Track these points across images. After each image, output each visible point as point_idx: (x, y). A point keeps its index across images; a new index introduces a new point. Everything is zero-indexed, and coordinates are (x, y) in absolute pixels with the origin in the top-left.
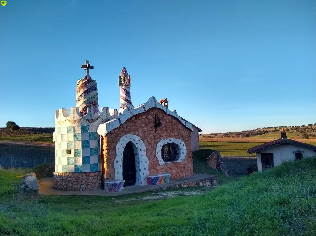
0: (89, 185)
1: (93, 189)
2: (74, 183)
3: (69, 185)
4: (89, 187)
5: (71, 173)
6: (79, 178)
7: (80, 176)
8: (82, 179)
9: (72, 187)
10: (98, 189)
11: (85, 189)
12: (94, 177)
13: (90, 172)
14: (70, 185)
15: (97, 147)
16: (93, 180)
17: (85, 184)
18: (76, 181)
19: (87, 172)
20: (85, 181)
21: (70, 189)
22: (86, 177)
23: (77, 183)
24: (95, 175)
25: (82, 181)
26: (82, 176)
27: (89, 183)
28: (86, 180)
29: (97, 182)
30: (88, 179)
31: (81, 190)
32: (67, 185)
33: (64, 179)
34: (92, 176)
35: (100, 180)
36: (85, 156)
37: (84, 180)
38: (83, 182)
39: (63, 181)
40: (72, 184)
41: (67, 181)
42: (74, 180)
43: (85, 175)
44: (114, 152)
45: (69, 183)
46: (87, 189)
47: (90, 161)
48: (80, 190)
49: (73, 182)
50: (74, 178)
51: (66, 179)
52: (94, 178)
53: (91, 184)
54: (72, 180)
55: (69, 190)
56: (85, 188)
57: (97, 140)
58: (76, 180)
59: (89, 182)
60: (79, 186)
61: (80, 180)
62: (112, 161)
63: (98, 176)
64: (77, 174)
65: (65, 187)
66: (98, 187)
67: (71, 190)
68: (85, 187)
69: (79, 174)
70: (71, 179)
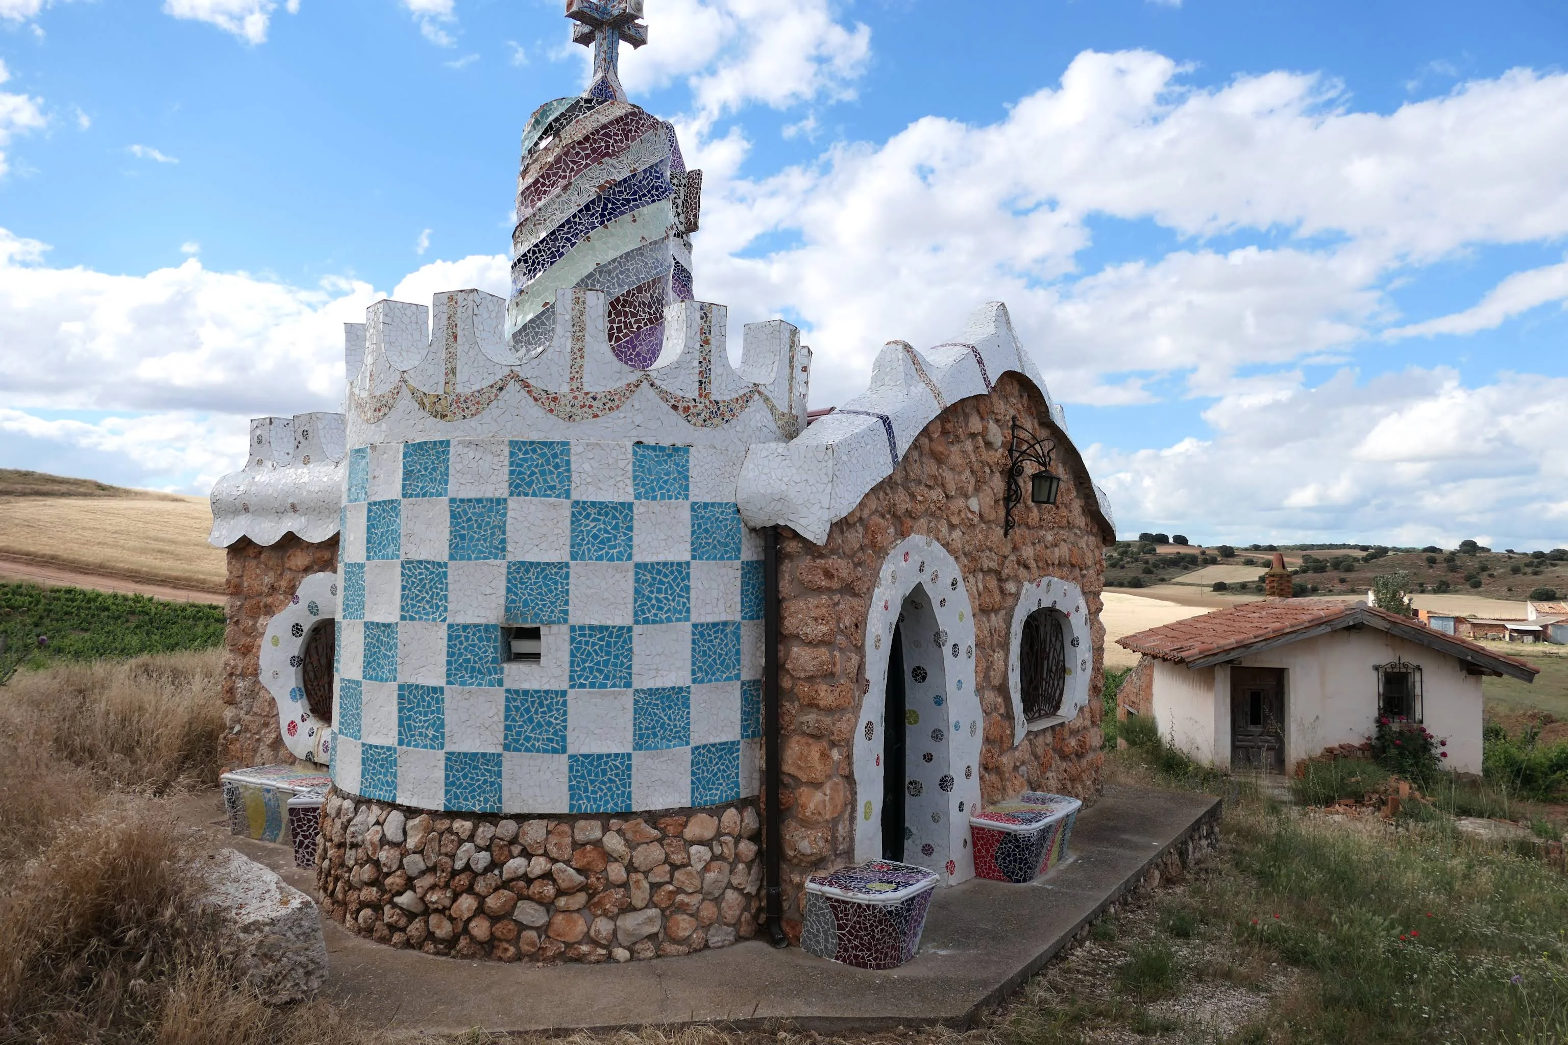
0: (682, 908)
1: (706, 946)
2: (562, 902)
3: (518, 915)
4: (684, 925)
5: (541, 817)
6: (608, 857)
7: (613, 842)
8: (631, 868)
9: (543, 930)
10: (739, 939)
11: (647, 950)
12: (718, 850)
13: (687, 813)
14: (529, 913)
15: (738, 617)
16: (706, 869)
17: (651, 904)
18: (583, 888)
19: (667, 813)
20: (653, 879)
21: (525, 948)
22: (656, 852)
23: (591, 897)
24: (719, 834)
25: (625, 885)
26: (631, 845)
27: (680, 897)
28: (660, 874)
29: (730, 885)
30: (675, 867)
31: (621, 954)
32: (495, 919)
33: (467, 867)
34: (701, 843)
35: (749, 865)
36: (659, 684)
37: (646, 873)
38: (639, 896)
39: (463, 880)
40: (548, 905)
41: (505, 885)
42: (568, 875)
43: (655, 833)
44: (855, 659)
45: (521, 897)
46: (671, 948)
47: (687, 728)
48: (610, 958)
49: (560, 893)
50: (567, 862)
51: (494, 865)
52: (714, 858)
53: (694, 900)
54: (547, 876)
55: (519, 957)
56: (652, 937)
57: (737, 564)
58: (581, 879)
59: (680, 891)
60: (603, 926)
61: (616, 872)
62: (843, 726)
63: (738, 840)
64: (590, 830)
65: (480, 928)
66: (736, 925)
67: (533, 957)
68: (655, 929)
69: (606, 829)
70: (539, 865)
